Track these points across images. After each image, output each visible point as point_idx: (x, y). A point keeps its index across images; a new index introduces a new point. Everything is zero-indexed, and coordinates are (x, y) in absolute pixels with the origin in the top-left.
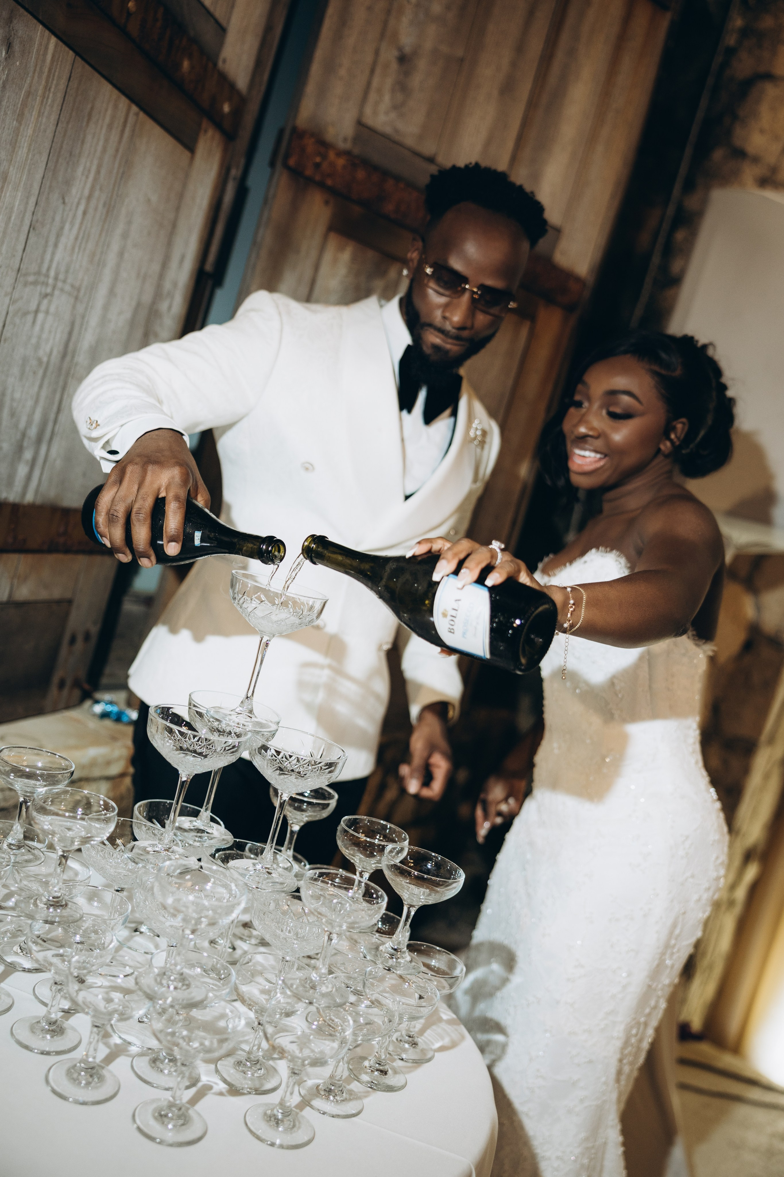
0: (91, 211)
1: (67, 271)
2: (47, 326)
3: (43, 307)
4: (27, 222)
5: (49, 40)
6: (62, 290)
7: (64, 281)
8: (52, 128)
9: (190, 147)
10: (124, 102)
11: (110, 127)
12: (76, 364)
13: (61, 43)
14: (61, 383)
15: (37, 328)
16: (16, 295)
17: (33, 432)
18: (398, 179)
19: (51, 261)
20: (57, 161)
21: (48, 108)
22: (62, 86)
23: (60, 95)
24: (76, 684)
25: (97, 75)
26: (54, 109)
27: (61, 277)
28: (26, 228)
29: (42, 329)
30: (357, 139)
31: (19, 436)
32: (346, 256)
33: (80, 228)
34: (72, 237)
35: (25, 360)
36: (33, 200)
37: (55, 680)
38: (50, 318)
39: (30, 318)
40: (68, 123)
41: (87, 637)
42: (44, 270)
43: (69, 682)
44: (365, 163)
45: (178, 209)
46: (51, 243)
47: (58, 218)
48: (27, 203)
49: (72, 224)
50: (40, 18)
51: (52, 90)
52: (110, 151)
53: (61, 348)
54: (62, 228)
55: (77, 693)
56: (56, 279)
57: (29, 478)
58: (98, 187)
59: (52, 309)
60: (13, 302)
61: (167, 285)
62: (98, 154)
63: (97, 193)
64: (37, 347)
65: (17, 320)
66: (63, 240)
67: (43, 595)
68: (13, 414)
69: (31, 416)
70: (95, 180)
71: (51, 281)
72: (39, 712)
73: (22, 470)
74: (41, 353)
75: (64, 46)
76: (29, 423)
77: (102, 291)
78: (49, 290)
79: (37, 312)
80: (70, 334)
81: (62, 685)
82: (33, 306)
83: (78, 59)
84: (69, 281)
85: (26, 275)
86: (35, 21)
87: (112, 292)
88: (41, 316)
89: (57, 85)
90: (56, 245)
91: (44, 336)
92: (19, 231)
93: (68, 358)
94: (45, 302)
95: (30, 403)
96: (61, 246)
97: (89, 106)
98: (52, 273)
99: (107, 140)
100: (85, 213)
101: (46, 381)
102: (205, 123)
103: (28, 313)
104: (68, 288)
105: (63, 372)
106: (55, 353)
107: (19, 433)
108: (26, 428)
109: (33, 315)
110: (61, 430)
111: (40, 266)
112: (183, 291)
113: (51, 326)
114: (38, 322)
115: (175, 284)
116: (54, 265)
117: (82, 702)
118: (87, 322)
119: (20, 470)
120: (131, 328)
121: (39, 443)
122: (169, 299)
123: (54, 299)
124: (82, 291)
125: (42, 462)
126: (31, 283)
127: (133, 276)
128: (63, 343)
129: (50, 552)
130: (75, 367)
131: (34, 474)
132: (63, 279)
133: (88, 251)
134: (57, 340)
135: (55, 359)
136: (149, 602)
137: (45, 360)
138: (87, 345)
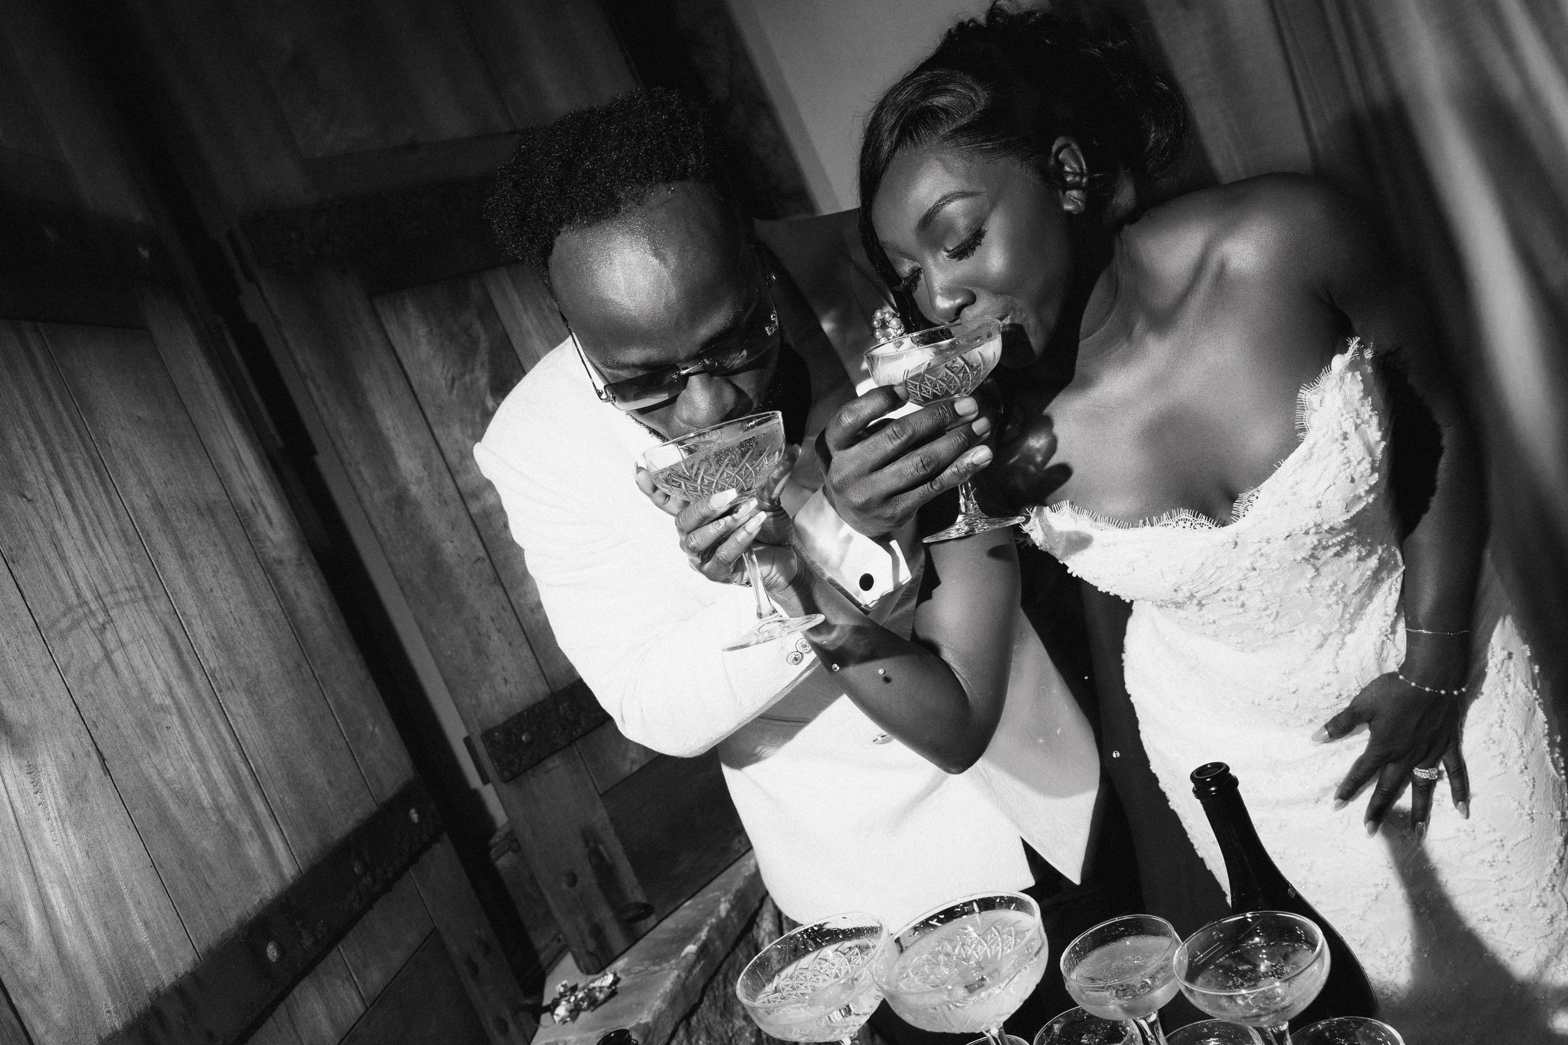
0: (75, 485)
1: (106, 578)
2: (137, 662)
3: (112, 644)
6: (117, 604)
7: (113, 592)
12: (214, 671)
14: (213, 711)
15: (125, 674)
16: (62, 660)
17: (228, 794)
19: (74, 582)
24: (515, 1008)
27: (103, 589)
29: (133, 671)
30: (315, 182)
31: (214, 819)
33: (78, 517)
34: (77, 535)
35: (142, 724)
37: (491, 1027)
38: (132, 648)
39: (105, 671)
41: (485, 948)
42: (74, 600)
43: (507, 1014)
46: (54, 561)
47: (37, 526)
49: (63, 519)
53: (177, 670)
54: (53, 533)
55: (522, 1020)
56: (98, 597)
57: (269, 850)
58: (59, 450)
59: (125, 636)
60: (63, 671)
61: (245, 498)
64: (145, 694)
65: (89, 688)
66: (67, 545)
67: (400, 957)
68: (183, 800)
69: (208, 780)
71: (94, 606)
73: (252, 850)
74: (156, 698)
76: (214, 790)
77: (171, 565)
78: (101, 619)
79: (108, 656)
80: (174, 645)
81: (503, 1027)
82: (97, 654)
84: (118, 586)
85: (53, 625)
87: (184, 559)
88: (118, 657)
90: (63, 558)
91: (143, 676)
93: (197, 674)
94: (109, 634)
95: (194, 767)
96: (70, 555)
98: (88, 595)
100: (68, 492)
101: (193, 724)
103: (96, 667)
104: (124, 596)
105: (204, 695)
106: (174, 683)
107: (211, 813)
108: (214, 800)
109: (106, 664)
110: (260, 762)
111: (64, 599)
112: (267, 489)
113: (141, 657)
114: (122, 667)
115: (253, 489)
116: (82, 584)
117: (538, 1021)
118: (184, 614)
119: (251, 853)
120: (243, 577)
121: (245, 799)
122: (260, 510)
123: (118, 623)
124: (146, 584)
125: (268, 819)
126: (70, 629)
127: (195, 518)
128: (173, 664)
129: (369, 907)
130: (214, 677)
131: (271, 839)
132: (108, 590)
133: (112, 534)
134: (164, 666)
135: (182, 690)
136: (515, 846)
137: (168, 701)
138: (206, 640)
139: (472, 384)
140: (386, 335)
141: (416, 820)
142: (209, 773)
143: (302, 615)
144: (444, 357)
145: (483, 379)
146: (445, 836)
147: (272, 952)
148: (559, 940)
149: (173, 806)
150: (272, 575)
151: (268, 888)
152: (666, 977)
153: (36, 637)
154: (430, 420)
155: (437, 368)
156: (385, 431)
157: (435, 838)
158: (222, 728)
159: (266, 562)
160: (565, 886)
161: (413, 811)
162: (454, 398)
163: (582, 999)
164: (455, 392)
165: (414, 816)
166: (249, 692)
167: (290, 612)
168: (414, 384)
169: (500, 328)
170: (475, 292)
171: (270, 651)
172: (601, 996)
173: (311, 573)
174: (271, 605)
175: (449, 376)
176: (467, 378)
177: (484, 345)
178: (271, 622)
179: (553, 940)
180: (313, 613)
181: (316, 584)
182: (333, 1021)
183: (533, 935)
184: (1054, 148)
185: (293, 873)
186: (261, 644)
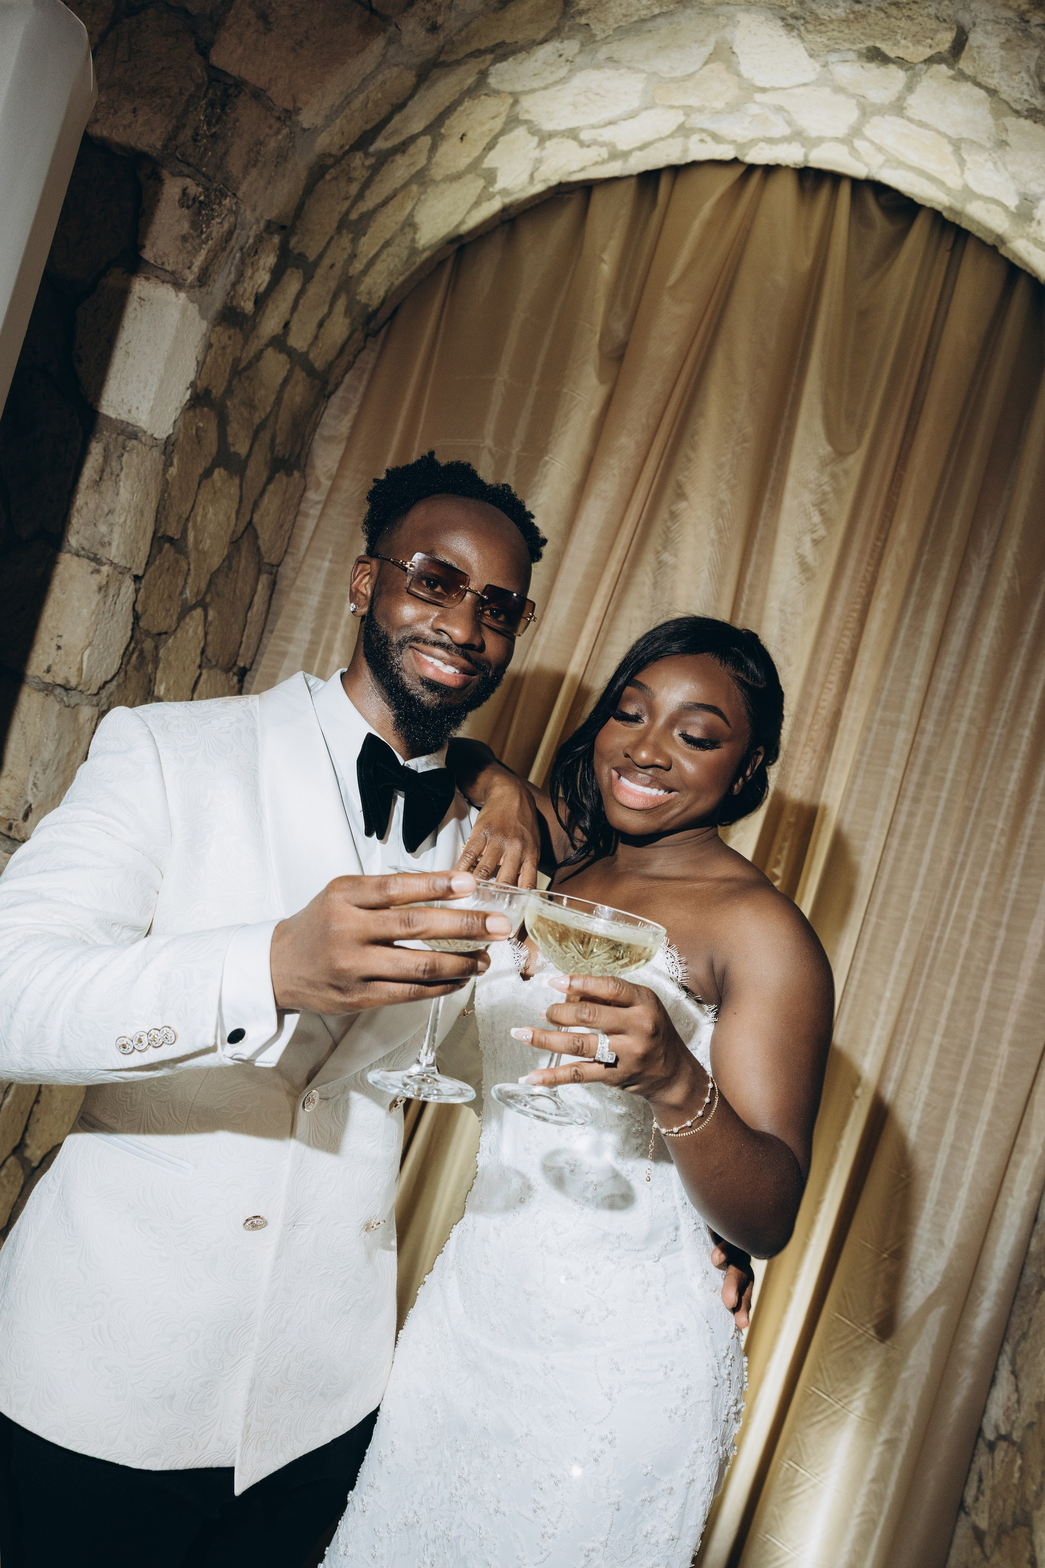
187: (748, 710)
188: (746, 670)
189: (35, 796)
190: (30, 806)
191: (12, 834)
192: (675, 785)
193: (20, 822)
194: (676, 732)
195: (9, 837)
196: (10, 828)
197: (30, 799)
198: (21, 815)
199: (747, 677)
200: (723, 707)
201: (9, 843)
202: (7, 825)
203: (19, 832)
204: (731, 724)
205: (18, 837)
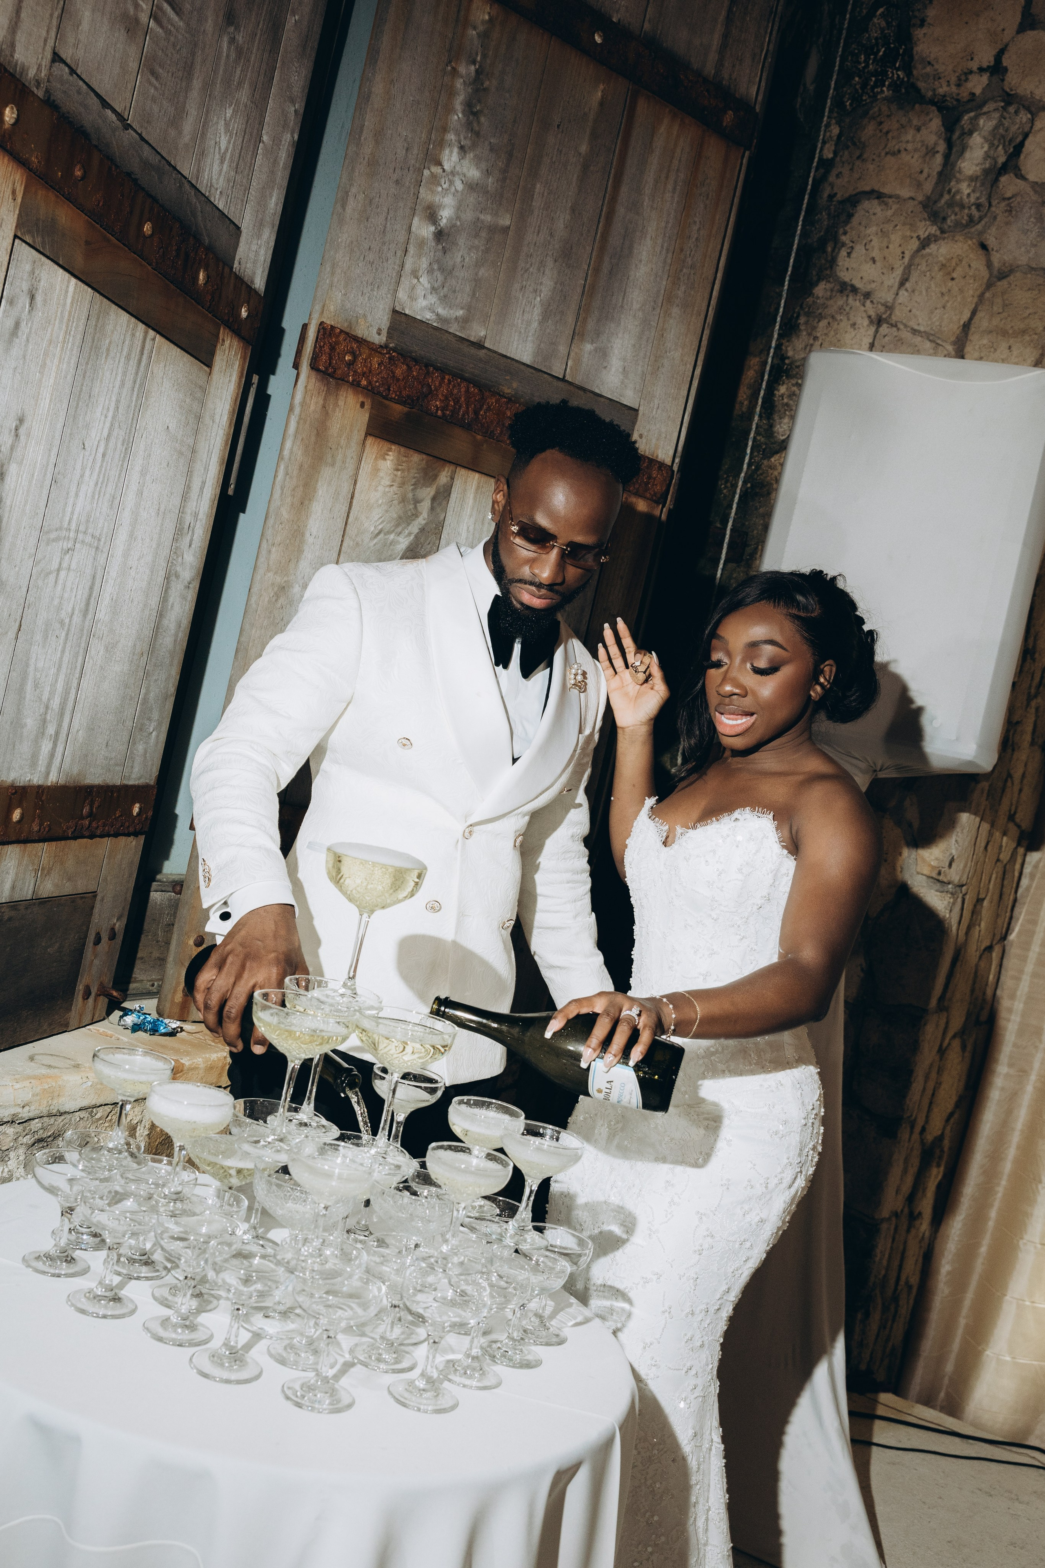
0: (110, 452)
1: (88, 521)
2: (69, 585)
3: (65, 565)
4: (49, 477)
5: (69, 282)
6: (83, 542)
7: (85, 533)
8: (72, 371)
9: (207, 362)
10: (141, 327)
11: (128, 358)
12: (99, 621)
13: (80, 283)
14: (83, 645)
15: (59, 587)
16: (39, 556)
17: (56, 703)
18: (443, 370)
19: (72, 513)
20: (77, 407)
21: (68, 352)
22: (81, 328)
23: (79, 337)
24: (103, 992)
25: (113, 306)
26: (74, 352)
27: (82, 528)
28: (48, 482)
29: (64, 589)
30: (392, 330)
31: (42, 710)
32: (388, 464)
33: (100, 472)
34: (92, 484)
35: (48, 624)
36: (55, 451)
37: (80, 987)
38: (71, 574)
39: (52, 578)
40: (87, 363)
41: (113, 936)
42: (66, 525)
43: (94, 991)
44: (404, 355)
45: (197, 432)
46: (72, 494)
47: (78, 466)
48: (49, 455)
49: (92, 469)
50: (61, 263)
51: (72, 333)
52: (129, 384)
53: (83, 605)
54: (82, 476)
55: (103, 1002)
56: (77, 531)
57: (52, 755)
58: (117, 425)
59: (74, 566)
60: (36, 563)
61: (188, 519)
62: (116, 390)
63: (115, 433)
64: (59, 608)
65: (40, 583)
66: (84, 488)
67: (68, 889)
68: (36, 686)
69: (54, 685)
70: (114, 417)
71: (72, 535)
72: (64, 1028)
73: (46, 747)
74: (63, 614)
75: (83, 285)
76: (52, 693)
77: (122, 536)
78: (70, 545)
79: (58, 570)
80: (91, 588)
81: (87, 994)
82: (55, 565)
83: (96, 294)
84: (90, 531)
85: (48, 532)
86: (56, 267)
87: (132, 536)
88: (63, 574)
89: (77, 327)
90: (77, 495)
91: (66, 595)
92: (42, 487)
93: (90, 616)
94: (67, 557)
95: (53, 671)
96: (82, 495)
97: (107, 341)
98: (73, 526)
99: (125, 374)
100: (104, 455)
101: (69, 644)
102: (223, 332)
103: (50, 573)
104: (88, 539)
105: (85, 631)
106: (76, 612)
107: (42, 706)
108: (49, 699)
109: (55, 574)
110: (83, 697)
111: (61, 522)
112: (204, 522)
113: (73, 583)
114: (60, 582)
115: (196, 515)
116: (75, 517)
117: (109, 1013)
118: (108, 572)
119: (43, 747)
120: (152, 572)
121: (62, 714)
122: (190, 533)
123: (75, 553)
124: (103, 540)
125: (64, 735)
126: (54, 540)
127: (153, 514)
128: (84, 600)
129: (75, 838)
130: (97, 625)
131: (57, 750)
132: (84, 530)
133: (107, 496)
134: (79, 597)
135: (77, 619)
136: (178, 888)
137: (67, 621)
138: (108, 598)
139: (391, 544)
140: (358, 469)
141: (135, 814)
142: (56, 681)
143: (165, 622)
144: (387, 511)
145: (403, 543)
146: (142, 839)
147: (16, 815)
148: (153, 985)
149: (29, 687)
150: (168, 583)
151: (36, 778)
152: (217, 1052)
153: (38, 533)
154: (343, 548)
155: (376, 514)
156: (307, 535)
157: (136, 834)
158: (80, 659)
159: (170, 571)
160: (191, 942)
161: (137, 805)
162: (372, 544)
163: (149, 1022)
164: (375, 541)
165: (136, 809)
166: (107, 649)
167: (161, 615)
168: (351, 515)
169: (442, 518)
170: (443, 478)
171: (134, 632)
172: (162, 1030)
173: (189, 598)
174: (154, 601)
175: (380, 527)
176: (392, 536)
177: (421, 521)
178: (147, 612)
179: (150, 981)
180: (172, 626)
181: (187, 608)
182: (13, 888)
183: (138, 965)
184: (827, 663)
185: (54, 780)
186: (133, 623)
187: (802, 635)
188: (798, 605)
189: (957, 849)
190: (953, 858)
191: (941, 878)
192: (753, 710)
193: (947, 869)
194: (749, 666)
195: (938, 880)
196: (939, 873)
197: (954, 852)
198: (947, 864)
199: (799, 610)
200: (778, 638)
201: (938, 884)
202: (936, 872)
203: (946, 876)
204: (788, 648)
205: (945, 880)
